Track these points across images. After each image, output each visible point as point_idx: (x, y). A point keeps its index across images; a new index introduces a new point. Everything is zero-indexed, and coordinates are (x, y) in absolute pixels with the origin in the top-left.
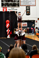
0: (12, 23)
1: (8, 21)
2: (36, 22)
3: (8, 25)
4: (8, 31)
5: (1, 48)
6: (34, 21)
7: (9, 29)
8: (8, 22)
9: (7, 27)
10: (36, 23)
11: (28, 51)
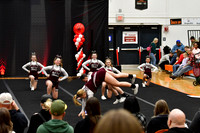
0: (92, 31)
1: (79, 26)
2: (166, 30)
3: (79, 40)
4: (80, 57)
5: (66, 107)
6: (160, 27)
7: (84, 52)
8: (79, 30)
9: (77, 44)
10: (163, 35)
11: (142, 118)
